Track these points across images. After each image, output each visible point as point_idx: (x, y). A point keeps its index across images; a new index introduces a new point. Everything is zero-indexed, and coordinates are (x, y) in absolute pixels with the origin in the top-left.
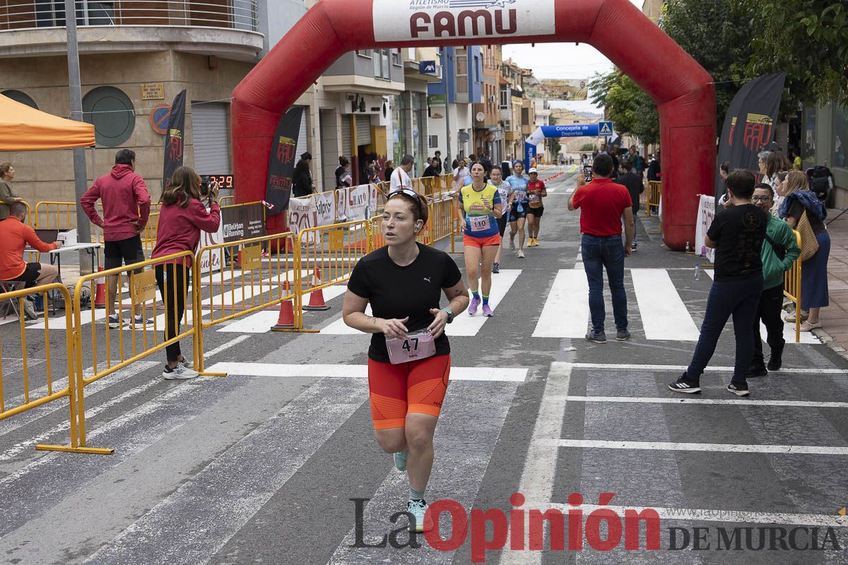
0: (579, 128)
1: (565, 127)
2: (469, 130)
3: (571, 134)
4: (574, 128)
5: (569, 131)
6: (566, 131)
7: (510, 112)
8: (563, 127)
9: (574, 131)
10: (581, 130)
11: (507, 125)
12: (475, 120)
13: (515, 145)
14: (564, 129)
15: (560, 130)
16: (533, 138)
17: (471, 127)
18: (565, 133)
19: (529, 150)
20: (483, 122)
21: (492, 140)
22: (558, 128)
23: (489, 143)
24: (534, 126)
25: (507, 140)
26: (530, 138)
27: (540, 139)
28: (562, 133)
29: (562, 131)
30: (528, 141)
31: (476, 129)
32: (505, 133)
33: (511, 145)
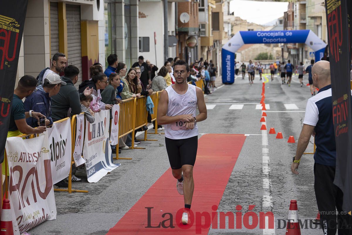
0: (282, 34)
1: (267, 32)
2: (172, 32)
3: (273, 40)
4: (277, 34)
5: (271, 37)
6: (267, 37)
7: (207, 15)
8: (264, 32)
9: (277, 37)
10: (285, 37)
11: (203, 30)
12: (178, 22)
13: (207, 52)
14: (266, 34)
15: (261, 36)
16: (232, 45)
17: (174, 30)
18: (267, 39)
19: (227, 58)
20: (187, 24)
21: (193, 45)
22: (259, 34)
23: (189, 48)
24: (224, 32)
25: (203, 45)
26: (228, 45)
27: (239, 45)
28: (264, 39)
29: (264, 37)
30: (226, 47)
31: (179, 32)
32: (201, 39)
33: (204, 51)
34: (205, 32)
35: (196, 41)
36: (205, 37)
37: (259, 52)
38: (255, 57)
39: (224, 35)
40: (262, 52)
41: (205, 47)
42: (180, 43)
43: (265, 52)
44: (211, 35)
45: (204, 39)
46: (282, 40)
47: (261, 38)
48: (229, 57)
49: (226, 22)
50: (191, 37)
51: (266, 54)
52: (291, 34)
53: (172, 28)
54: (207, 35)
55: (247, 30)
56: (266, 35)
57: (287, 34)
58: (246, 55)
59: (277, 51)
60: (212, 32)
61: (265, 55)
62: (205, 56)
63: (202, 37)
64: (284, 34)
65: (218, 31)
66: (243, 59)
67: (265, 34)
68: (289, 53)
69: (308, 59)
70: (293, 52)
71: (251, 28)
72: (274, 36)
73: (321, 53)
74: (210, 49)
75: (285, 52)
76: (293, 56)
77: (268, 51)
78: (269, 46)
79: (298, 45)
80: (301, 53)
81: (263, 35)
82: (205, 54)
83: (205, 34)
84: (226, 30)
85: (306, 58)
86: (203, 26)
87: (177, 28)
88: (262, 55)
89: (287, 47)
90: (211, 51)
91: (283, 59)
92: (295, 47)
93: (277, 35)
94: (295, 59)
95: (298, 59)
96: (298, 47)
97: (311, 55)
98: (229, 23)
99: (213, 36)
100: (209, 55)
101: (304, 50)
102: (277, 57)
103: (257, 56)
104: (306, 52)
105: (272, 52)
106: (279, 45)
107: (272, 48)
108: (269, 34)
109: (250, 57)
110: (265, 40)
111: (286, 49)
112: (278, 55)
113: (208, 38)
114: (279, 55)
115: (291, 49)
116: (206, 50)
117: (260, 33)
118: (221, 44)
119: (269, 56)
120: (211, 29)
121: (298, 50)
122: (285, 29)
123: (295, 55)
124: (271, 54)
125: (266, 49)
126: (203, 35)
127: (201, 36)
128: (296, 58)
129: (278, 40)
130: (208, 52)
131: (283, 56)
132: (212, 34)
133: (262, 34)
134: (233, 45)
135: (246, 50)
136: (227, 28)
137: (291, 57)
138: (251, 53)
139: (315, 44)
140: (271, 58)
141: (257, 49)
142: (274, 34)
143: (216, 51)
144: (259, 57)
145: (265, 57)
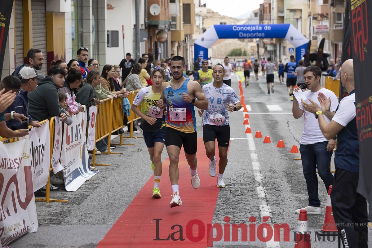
0: (260, 28)
2: (142, 25)
3: (250, 35)
5: (248, 32)
7: (178, 6)
10: (263, 31)
11: (174, 23)
12: (148, 14)
14: (242, 28)
15: (237, 30)
16: (205, 39)
17: (143, 23)
18: (244, 33)
20: (157, 17)
21: (164, 40)
22: (235, 28)
23: (158, 43)
24: (196, 25)
25: (172, 40)
26: (201, 39)
27: (213, 40)
28: (240, 33)
29: (240, 31)
30: (199, 42)
31: (148, 25)
32: (171, 33)
33: (175, 47)
34: (175, 25)
35: (166, 36)
36: (177, 31)
37: (231, 48)
38: (229, 53)
39: (195, 28)
40: (235, 48)
41: (175, 41)
42: (150, 38)
43: (238, 47)
44: (182, 29)
45: (175, 34)
46: (260, 35)
47: (238, 32)
48: (202, 53)
49: (197, 15)
50: (161, 31)
51: (240, 50)
52: (269, 28)
53: (141, 20)
54: (178, 29)
55: (219, 24)
56: (243, 29)
57: (266, 28)
58: (218, 51)
59: (251, 47)
60: (183, 26)
61: (238, 51)
62: (175, 51)
63: (172, 31)
64: (262, 28)
65: (190, 25)
66: (215, 55)
67: (241, 28)
68: (266, 49)
69: (286, 55)
70: (270, 48)
71: (223, 21)
72: (251, 31)
73: (302, 49)
74: (180, 44)
75: (262, 47)
76: (270, 52)
77: (241, 47)
78: (244, 41)
79: (275, 40)
80: (278, 48)
82: (175, 49)
83: (176, 27)
84: (197, 23)
85: (284, 54)
86: (174, 19)
87: (147, 21)
88: (235, 51)
89: (263, 42)
90: (182, 47)
91: (258, 55)
92: (272, 42)
93: (255, 30)
94: (272, 56)
95: (276, 56)
96: (275, 42)
97: (290, 51)
98: (200, 16)
99: (184, 29)
100: (179, 50)
101: (282, 45)
102: (251, 53)
103: (230, 52)
104: (284, 47)
105: (246, 47)
106: (254, 40)
107: (247, 43)
108: (246, 28)
109: (223, 53)
110: (241, 35)
111: (261, 45)
112: (252, 51)
113: (179, 32)
114: (254, 51)
115: (267, 44)
116: (177, 45)
117: (236, 27)
118: (192, 38)
119: (243, 52)
120: (182, 22)
121: (275, 45)
122: (261, 22)
123: (272, 51)
124: (245, 49)
125: (240, 45)
126: (174, 28)
127: (171, 29)
128: (272, 54)
129: (256, 35)
130: (179, 47)
131: (258, 52)
132: (183, 28)
133: (239, 29)
134: (207, 40)
135: (218, 45)
136: (198, 21)
137: (267, 53)
138: (223, 49)
139: (296, 39)
140: (245, 54)
141: (230, 44)
142: (251, 28)
143: (186, 46)
144: (232, 53)
145: (239, 53)
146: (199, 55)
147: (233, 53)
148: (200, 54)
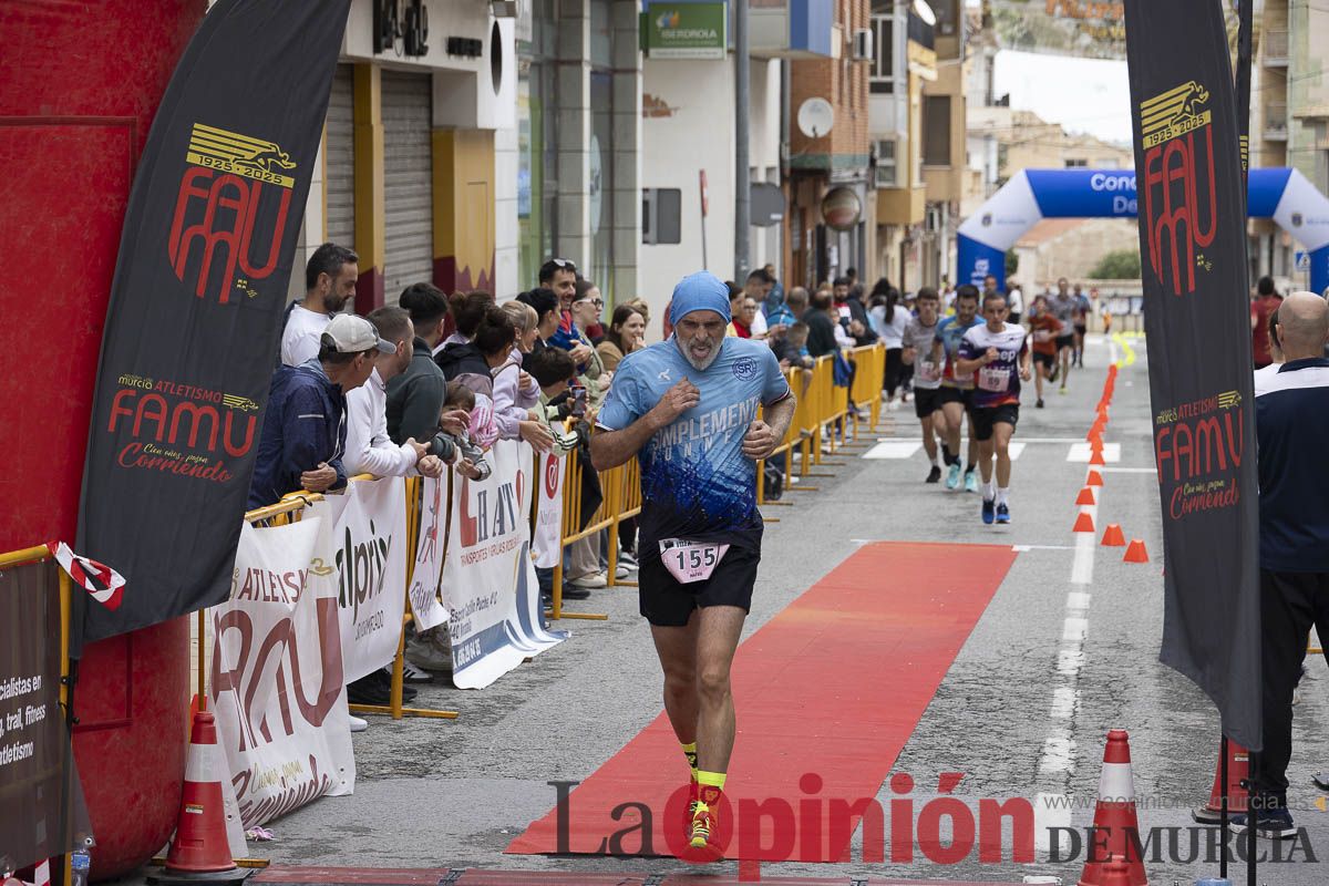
1: (1129, 174)
2: (769, 170)
6: (1130, 194)
7: (902, 106)
8: (1118, 174)
11: (887, 162)
12: (791, 132)
13: (902, 246)
14: (1124, 183)
15: (1105, 188)
16: (994, 219)
17: (775, 162)
18: (1129, 200)
19: (974, 270)
20: (824, 142)
21: (849, 219)
22: (1099, 182)
23: (830, 233)
24: (969, 170)
25: (882, 221)
26: (981, 219)
27: (1023, 222)
28: (1116, 199)
29: (1117, 192)
30: (972, 228)
31: (793, 170)
32: (879, 194)
33: (892, 243)
34: (892, 170)
35: (861, 205)
36: (897, 190)
37: (1105, 249)
38: (1093, 268)
39: (966, 182)
40: (1117, 249)
41: (895, 226)
42: (797, 213)
43: (1129, 248)
44: (916, 183)
45: (891, 199)
47: (1107, 196)
48: (982, 266)
49: (975, 135)
50: (839, 191)
51: (1134, 256)
53: (767, 154)
54: (902, 183)
55: (1060, 166)
56: (1127, 186)
58: (1055, 260)
60: (922, 172)
61: (1127, 261)
62: (893, 260)
63: (881, 190)
65: (946, 168)
66: (1045, 275)
67: (1121, 180)
69: (1291, 279)
71: (1075, 155)
74: (912, 235)
79: (1254, 224)
80: (1265, 253)
81: (1115, 185)
82: (894, 252)
83: (894, 178)
84: (977, 163)
85: (1284, 274)
86: (888, 148)
87: (787, 157)
88: (1117, 262)
90: (918, 244)
96: (1254, 230)
97: (1301, 262)
98: (988, 137)
99: (924, 185)
100: (906, 258)
101: (1276, 242)
103: (1098, 263)
104: (1285, 250)
109: (1073, 268)
110: (1121, 204)
113: (906, 195)
116: (899, 236)
117: (1102, 177)
118: (958, 215)
120: (917, 159)
125: (1135, 239)
126: (888, 180)
127: (878, 184)
130: (907, 246)
132: (922, 179)
133: (1112, 183)
134: (1000, 222)
135: (1058, 240)
136: (980, 159)
138: (1075, 252)
139: (1309, 222)
141: (1099, 235)
143: (935, 242)
144: (1107, 267)
145: (1129, 269)
146: (974, 275)
147: (1111, 269)
148: (977, 267)
